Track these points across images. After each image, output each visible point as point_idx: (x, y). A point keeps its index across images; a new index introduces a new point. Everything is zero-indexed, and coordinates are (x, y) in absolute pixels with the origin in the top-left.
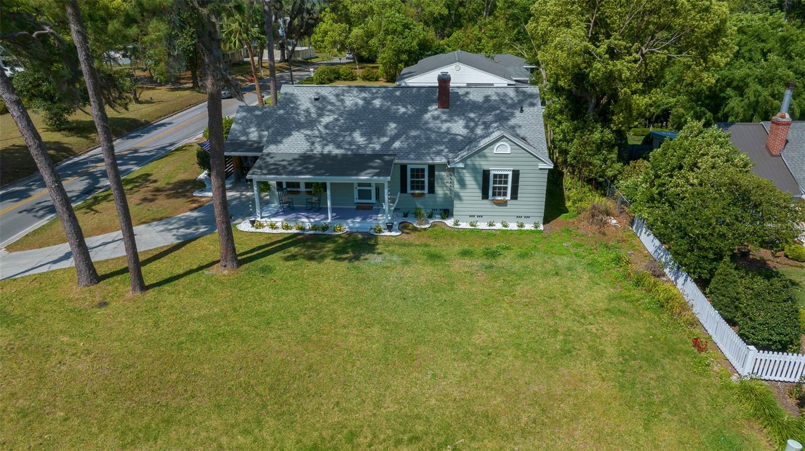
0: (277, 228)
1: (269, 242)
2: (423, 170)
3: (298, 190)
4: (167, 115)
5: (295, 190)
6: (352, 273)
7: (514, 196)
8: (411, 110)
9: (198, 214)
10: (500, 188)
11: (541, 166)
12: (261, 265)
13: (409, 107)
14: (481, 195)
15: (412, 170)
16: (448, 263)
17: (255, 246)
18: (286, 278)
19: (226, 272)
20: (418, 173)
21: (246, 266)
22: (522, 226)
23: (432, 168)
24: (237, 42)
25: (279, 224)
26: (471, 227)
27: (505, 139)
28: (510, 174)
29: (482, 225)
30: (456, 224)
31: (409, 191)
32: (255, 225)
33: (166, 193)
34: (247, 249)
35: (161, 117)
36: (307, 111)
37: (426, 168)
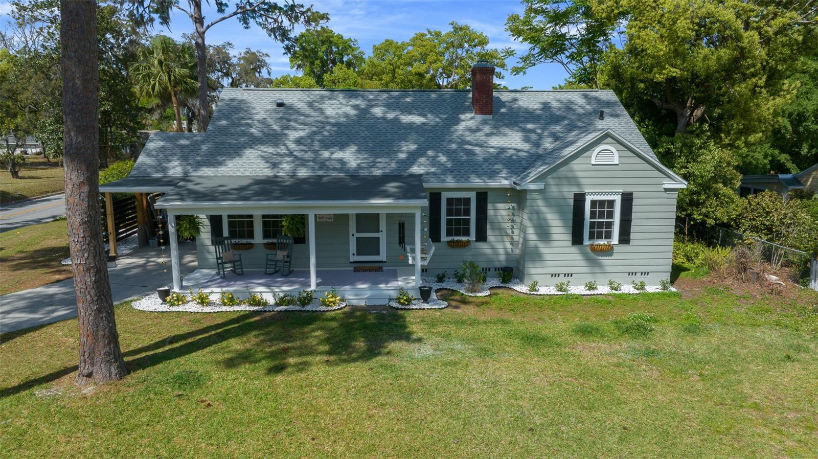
0: (209, 304)
1: (193, 328)
2: (467, 201)
3: (251, 241)
4: (57, 191)
5: (244, 241)
6: (385, 379)
7: (625, 238)
8: (431, 119)
9: (59, 289)
10: (600, 225)
11: (669, 184)
12: (176, 372)
13: (429, 115)
14: (569, 237)
15: (449, 201)
16: (567, 350)
17: (165, 335)
18: (236, 396)
19: (89, 390)
20: (458, 206)
21: (141, 374)
22: (642, 287)
23: (483, 197)
24: (157, 84)
25: (215, 297)
26: (559, 293)
27: (609, 140)
28: (618, 199)
29: (578, 289)
30: (533, 288)
31: (444, 238)
32: (168, 299)
33: (10, 264)
34: (147, 342)
35: (47, 192)
36: (263, 122)
37: (472, 196)
